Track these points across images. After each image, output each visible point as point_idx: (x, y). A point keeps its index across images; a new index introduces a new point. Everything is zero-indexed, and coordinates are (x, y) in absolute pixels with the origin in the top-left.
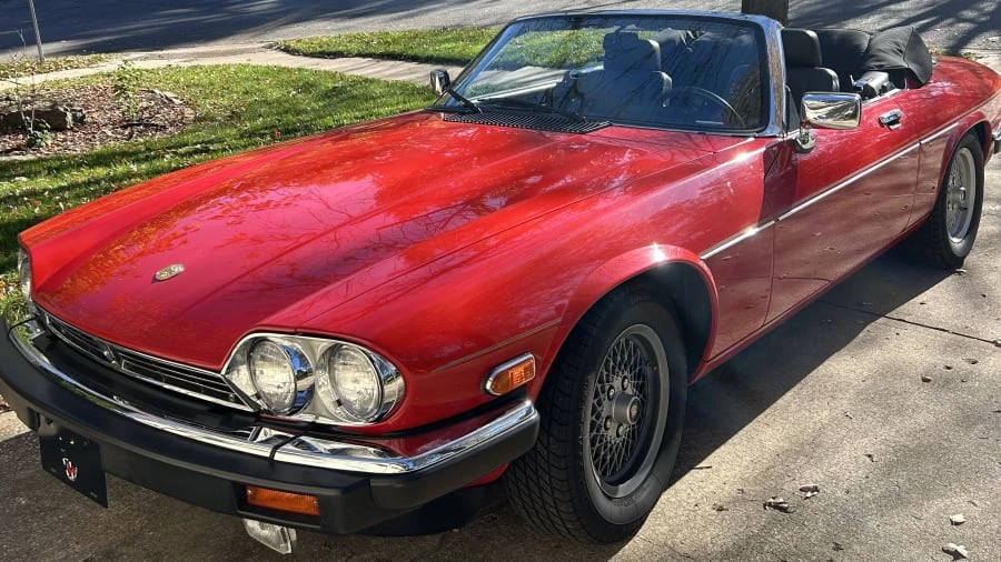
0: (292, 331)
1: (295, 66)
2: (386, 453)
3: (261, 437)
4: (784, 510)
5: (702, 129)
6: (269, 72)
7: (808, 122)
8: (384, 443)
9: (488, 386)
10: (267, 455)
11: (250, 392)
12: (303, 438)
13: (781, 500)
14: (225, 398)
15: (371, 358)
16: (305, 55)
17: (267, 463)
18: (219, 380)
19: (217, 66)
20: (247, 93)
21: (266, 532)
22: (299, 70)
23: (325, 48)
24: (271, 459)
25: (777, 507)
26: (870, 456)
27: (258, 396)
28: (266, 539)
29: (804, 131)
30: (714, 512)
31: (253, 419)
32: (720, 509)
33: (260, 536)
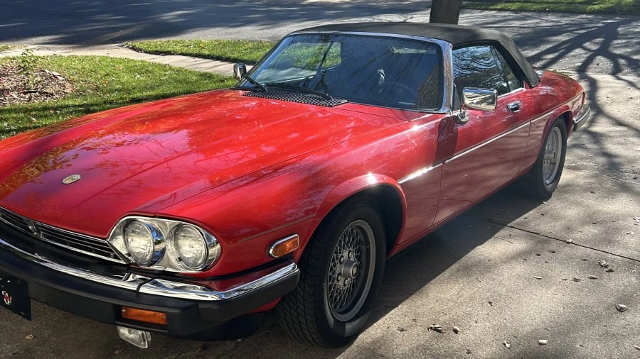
0: (153, 215)
1: (140, 59)
2: (208, 289)
3: (131, 278)
4: (440, 331)
5: (403, 107)
6: (121, 61)
7: (466, 106)
8: (206, 283)
9: (271, 252)
10: (135, 289)
11: (124, 252)
12: (156, 280)
13: (438, 326)
14: (108, 255)
15: (201, 233)
16: (146, 52)
17: (135, 294)
18: (105, 244)
19: (87, 57)
20: (107, 75)
21: (132, 336)
22: (142, 61)
23: (159, 49)
24: (137, 292)
25: (436, 329)
26: (490, 303)
27: (129, 255)
28: (132, 340)
29: (463, 111)
30: (399, 332)
31: (126, 269)
32: (402, 330)
33: (128, 338)
